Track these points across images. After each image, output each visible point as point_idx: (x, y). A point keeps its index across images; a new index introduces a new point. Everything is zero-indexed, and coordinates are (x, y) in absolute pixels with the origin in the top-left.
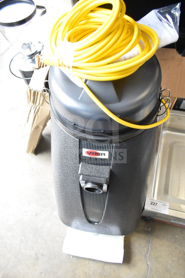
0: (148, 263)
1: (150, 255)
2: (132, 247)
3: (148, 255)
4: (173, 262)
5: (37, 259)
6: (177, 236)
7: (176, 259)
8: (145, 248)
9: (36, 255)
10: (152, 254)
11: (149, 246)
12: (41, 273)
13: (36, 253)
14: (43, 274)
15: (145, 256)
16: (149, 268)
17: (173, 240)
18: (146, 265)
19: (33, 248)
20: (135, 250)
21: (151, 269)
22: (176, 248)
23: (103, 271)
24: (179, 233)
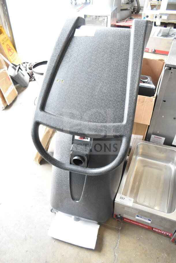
0: (116, 254)
1: (118, 248)
2: (104, 240)
3: (116, 248)
4: (137, 256)
5: (26, 240)
6: (141, 236)
7: (139, 253)
8: (114, 242)
9: (25, 237)
10: (120, 248)
11: (118, 241)
12: (27, 251)
13: (25, 235)
14: (28, 252)
15: (114, 249)
16: (116, 258)
17: (138, 239)
18: (114, 255)
19: (24, 231)
20: (106, 243)
21: (117, 259)
22: (140, 245)
23: (78, 256)
24: (144, 234)
